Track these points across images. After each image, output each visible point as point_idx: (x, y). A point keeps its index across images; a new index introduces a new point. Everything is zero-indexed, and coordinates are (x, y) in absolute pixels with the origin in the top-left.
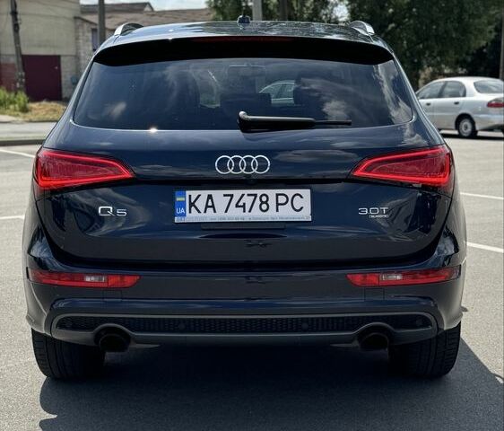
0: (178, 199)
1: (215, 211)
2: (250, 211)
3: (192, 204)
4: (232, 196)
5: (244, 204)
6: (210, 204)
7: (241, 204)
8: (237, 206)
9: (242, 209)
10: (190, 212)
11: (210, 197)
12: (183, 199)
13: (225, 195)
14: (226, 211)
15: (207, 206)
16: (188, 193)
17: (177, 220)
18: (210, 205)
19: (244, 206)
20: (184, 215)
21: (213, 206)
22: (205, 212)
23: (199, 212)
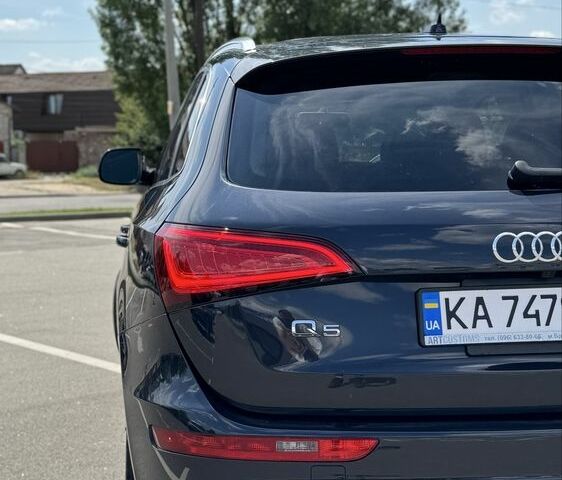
0: (428, 306)
1: (490, 325)
2: (548, 324)
3: (451, 315)
4: (516, 299)
5: (537, 312)
6: (481, 313)
7: (532, 312)
8: (526, 315)
9: (535, 319)
10: (449, 327)
11: (480, 301)
12: (435, 306)
13: (504, 298)
14: (509, 325)
15: (477, 317)
16: (443, 295)
17: (428, 341)
18: (482, 315)
19: (537, 315)
20: (439, 332)
21: (486, 317)
22: (474, 326)
23: (464, 327)
